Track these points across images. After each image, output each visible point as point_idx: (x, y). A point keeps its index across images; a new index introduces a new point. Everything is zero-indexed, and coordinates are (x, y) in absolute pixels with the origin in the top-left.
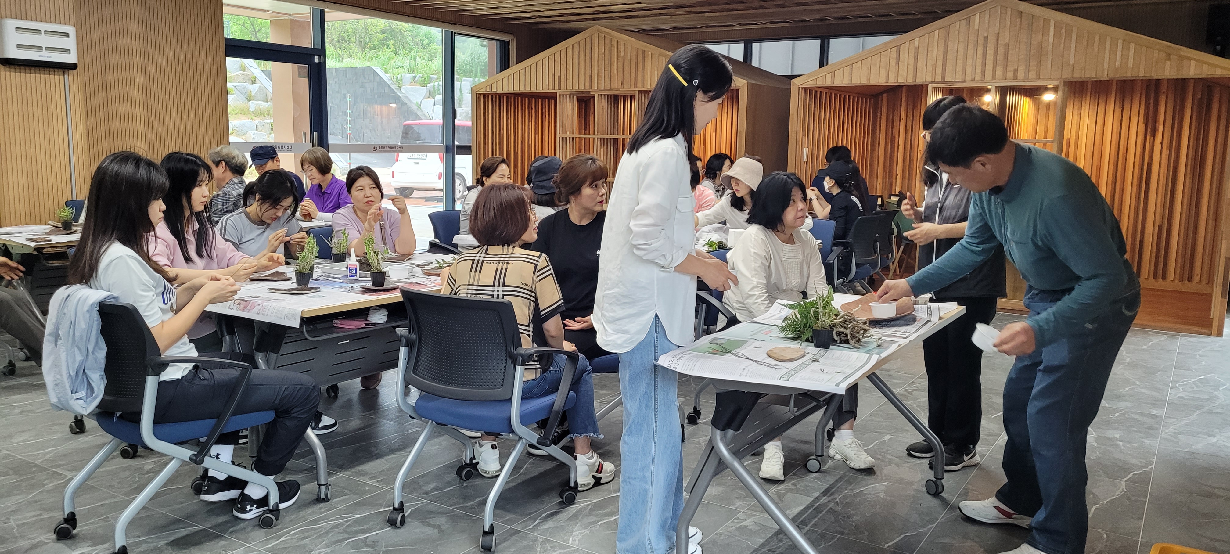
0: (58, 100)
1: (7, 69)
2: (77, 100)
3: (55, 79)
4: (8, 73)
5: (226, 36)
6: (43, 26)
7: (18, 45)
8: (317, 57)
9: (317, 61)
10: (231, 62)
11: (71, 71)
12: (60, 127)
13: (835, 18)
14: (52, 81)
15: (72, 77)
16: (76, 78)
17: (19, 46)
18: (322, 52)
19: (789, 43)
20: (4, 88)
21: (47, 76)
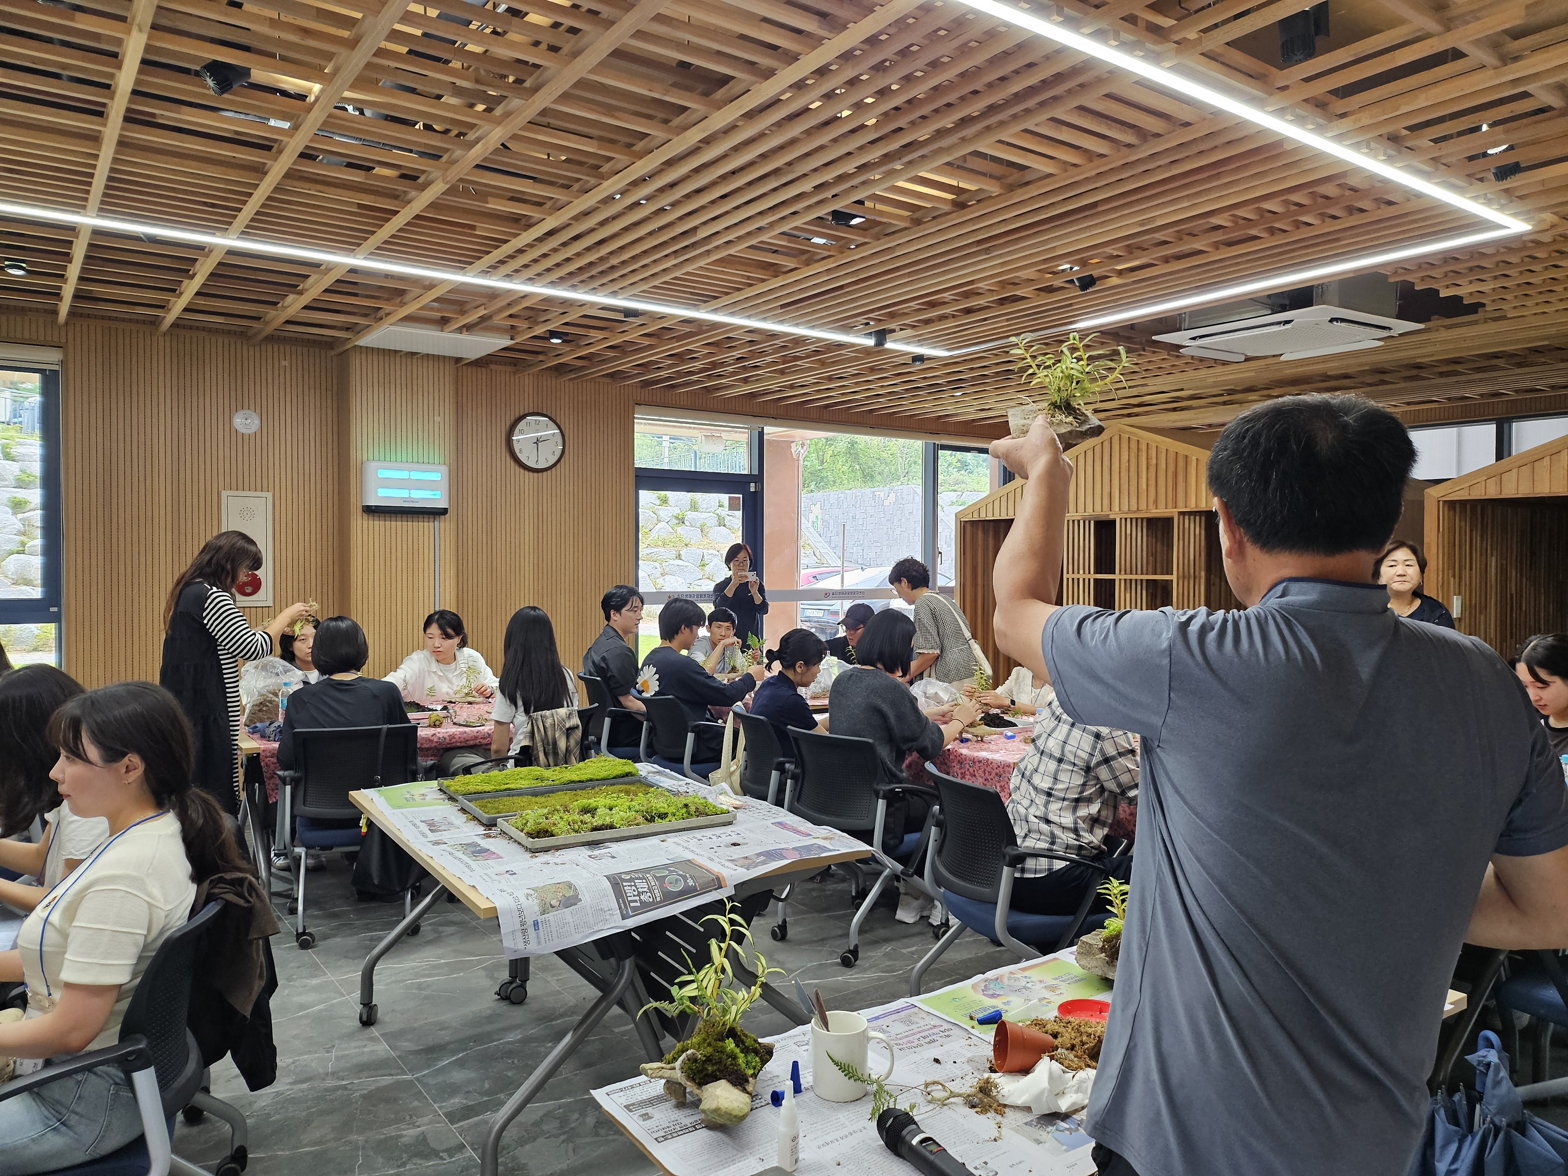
0: (426, 551)
1: (371, 518)
2: (448, 550)
3: (425, 526)
4: (371, 522)
5: (638, 464)
8: (752, 485)
9: (752, 489)
10: (646, 497)
11: (442, 517)
12: (426, 582)
13: (1517, 391)
14: (421, 529)
15: (444, 525)
16: (447, 524)
18: (758, 478)
19: (1451, 432)
20: (365, 539)
21: (415, 524)
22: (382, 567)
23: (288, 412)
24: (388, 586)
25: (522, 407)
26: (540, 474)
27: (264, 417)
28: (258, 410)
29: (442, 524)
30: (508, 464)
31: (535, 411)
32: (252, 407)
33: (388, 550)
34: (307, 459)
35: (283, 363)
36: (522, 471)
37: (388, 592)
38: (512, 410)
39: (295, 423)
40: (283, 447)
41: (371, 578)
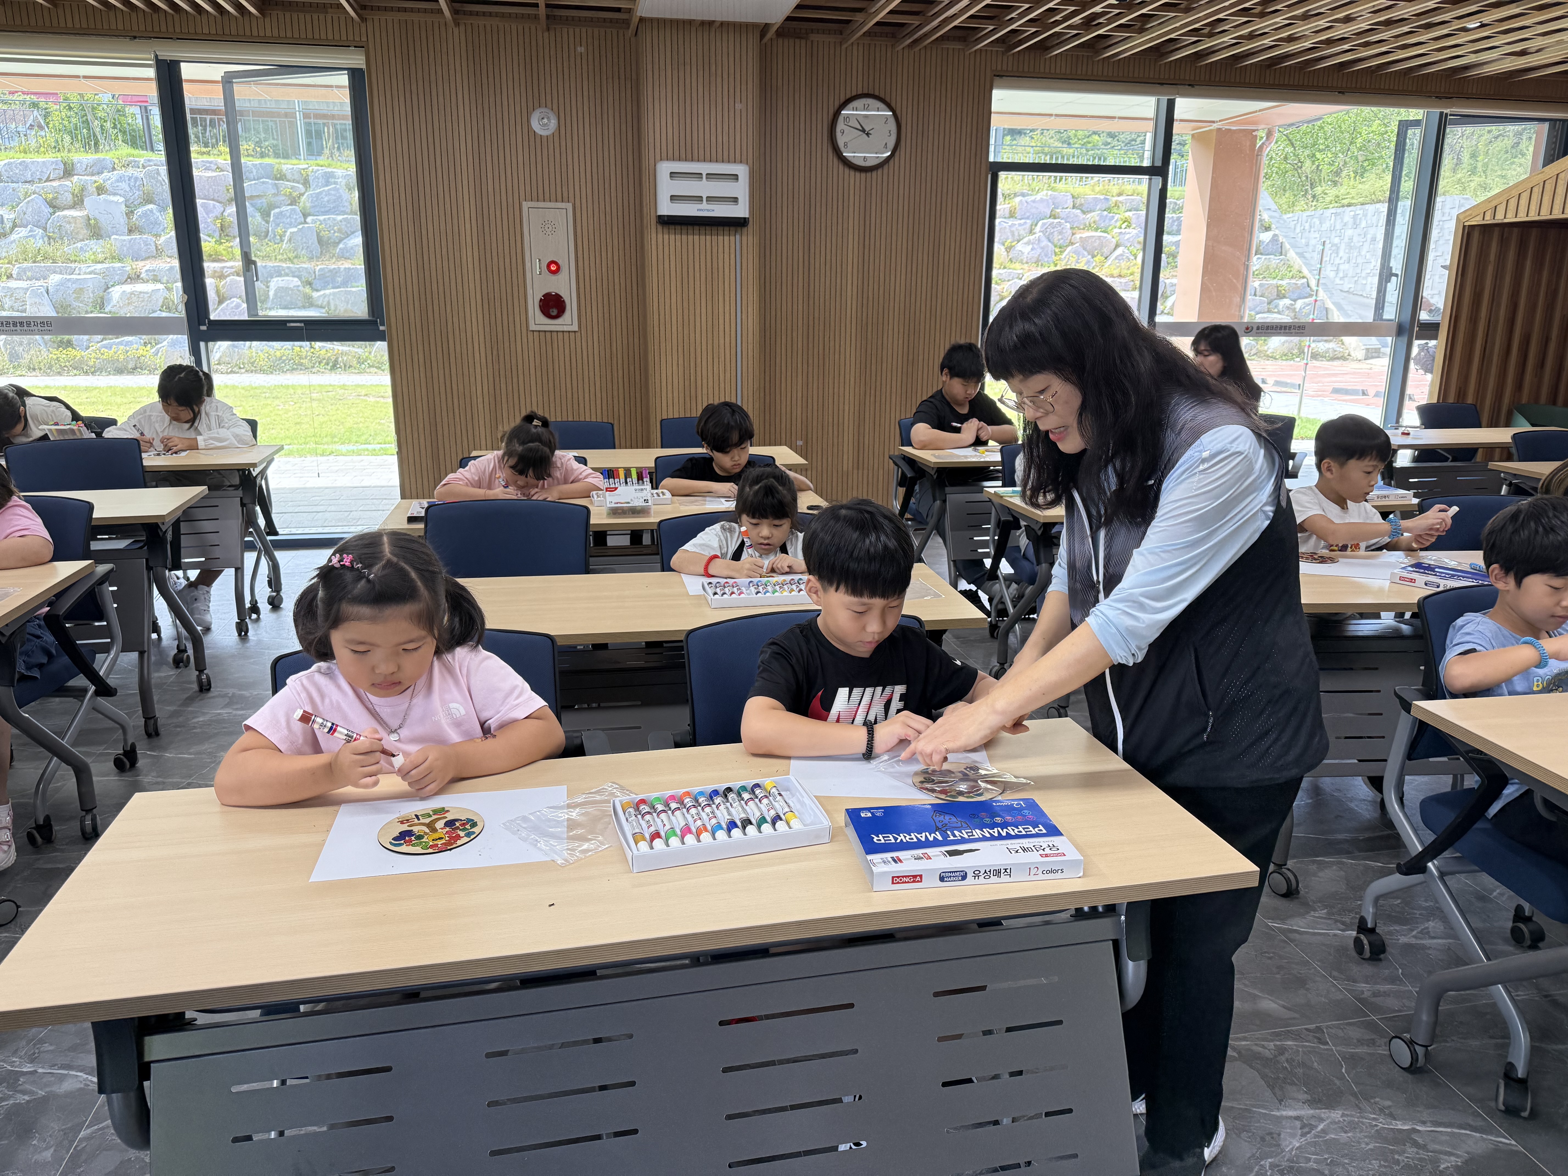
0: (727, 270)
2: (751, 269)
3: (727, 241)
6: (704, 168)
7: (672, 196)
11: (743, 229)
12: (727, 308)
14: (721, 244)
15: (748, 240)
16: (749, 237)
17: (673, 198)
20: (660, 257)
21: (714, 238)
22: (679, 289)
23: (586, 109)
24: (686, 311)
25: (848, 88)
26: (869, 174)
27: (562, 115)
28: (555, 107)
29: (744, 238)
30: (830, 164)
31: (866, 91)
32: (549, 103)
33: (685, 269)
34: (607, 164)
35: (580, 49)
36: (847, 170)
37: (686, 318)
38: (837, 92)
39: (593, 120)
40: (581, 149)
41: (667, 301)
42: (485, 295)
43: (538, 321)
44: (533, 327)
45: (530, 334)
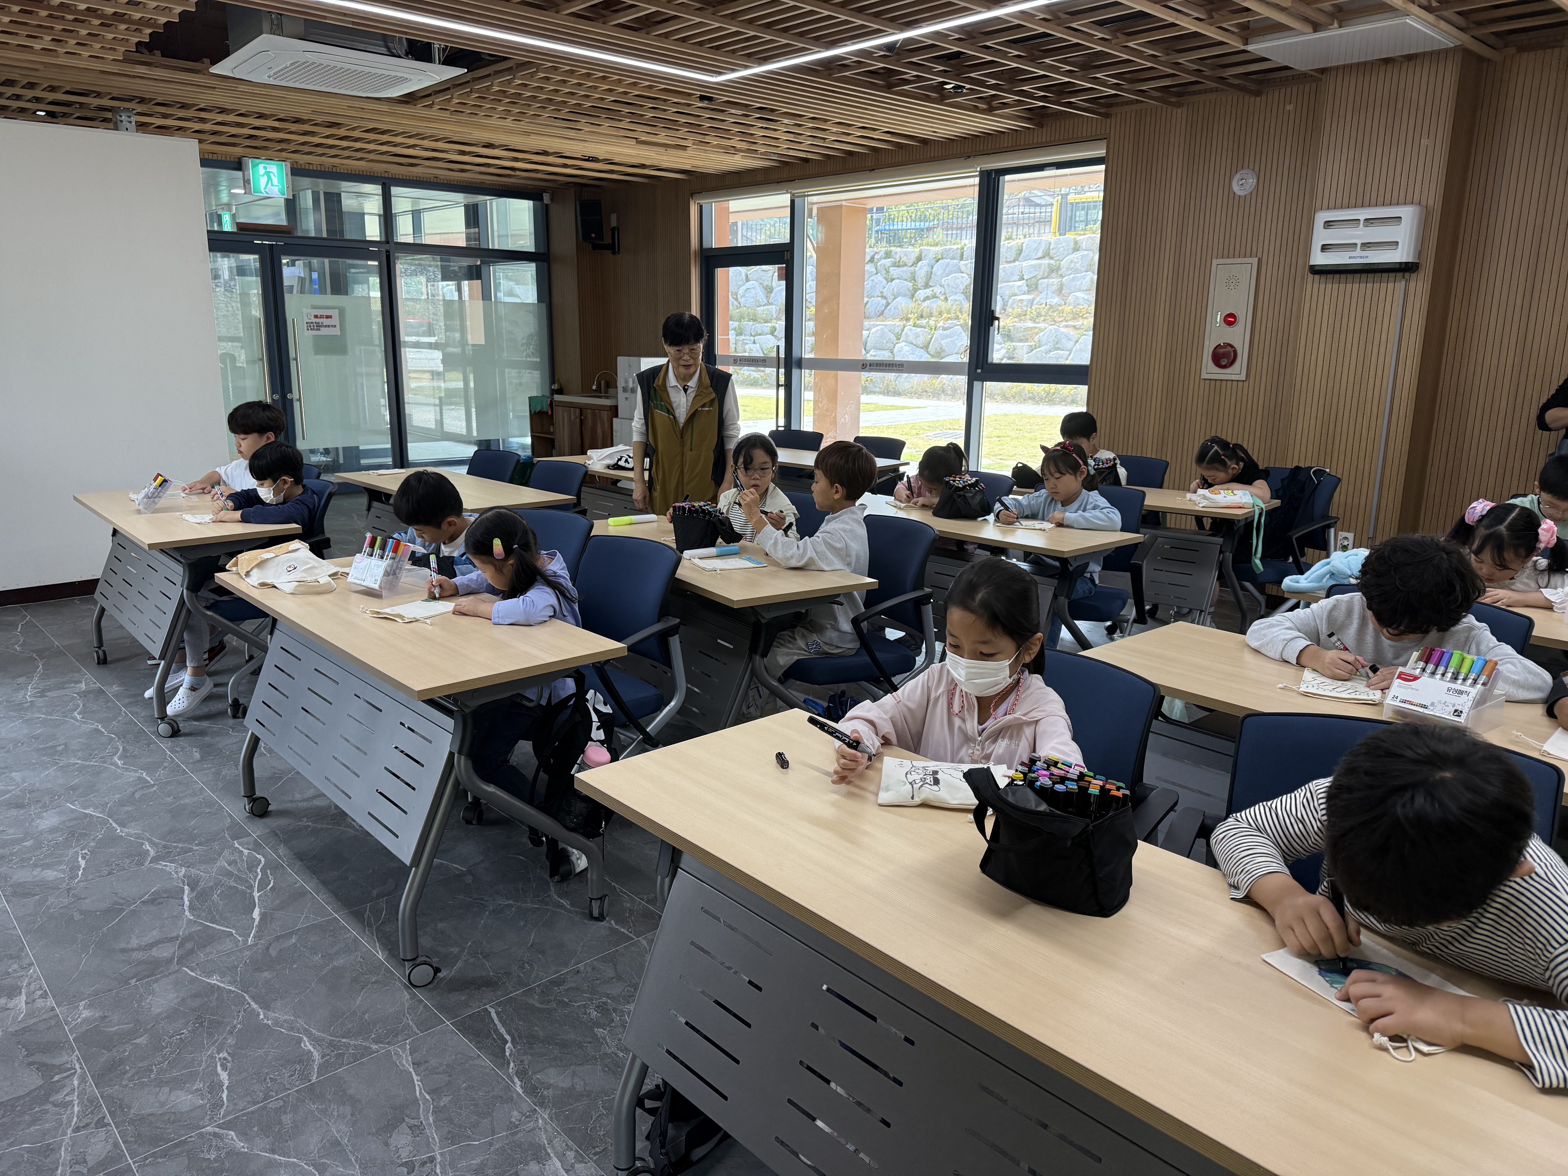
0: (1386, 319)
6: (1362, 214)
7: (1324, 245)
11: (1413, 275)
17: (1325, 248)
20: (1313, 305)
27: (1262, 174)
28: (1257, 168)
29: (1412, 284)
32: (1252, 164)
33: (1339, 319)
34: (1299, 216)
35: (1290, 107)
39: (1291, 176)
40: (1276, 205)
41: (1314, 353)
42: (1169, 347)
43: (1210, 370)
44: (1204, 376)
45: (1202, 382)
